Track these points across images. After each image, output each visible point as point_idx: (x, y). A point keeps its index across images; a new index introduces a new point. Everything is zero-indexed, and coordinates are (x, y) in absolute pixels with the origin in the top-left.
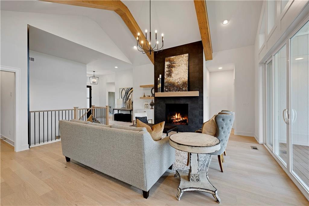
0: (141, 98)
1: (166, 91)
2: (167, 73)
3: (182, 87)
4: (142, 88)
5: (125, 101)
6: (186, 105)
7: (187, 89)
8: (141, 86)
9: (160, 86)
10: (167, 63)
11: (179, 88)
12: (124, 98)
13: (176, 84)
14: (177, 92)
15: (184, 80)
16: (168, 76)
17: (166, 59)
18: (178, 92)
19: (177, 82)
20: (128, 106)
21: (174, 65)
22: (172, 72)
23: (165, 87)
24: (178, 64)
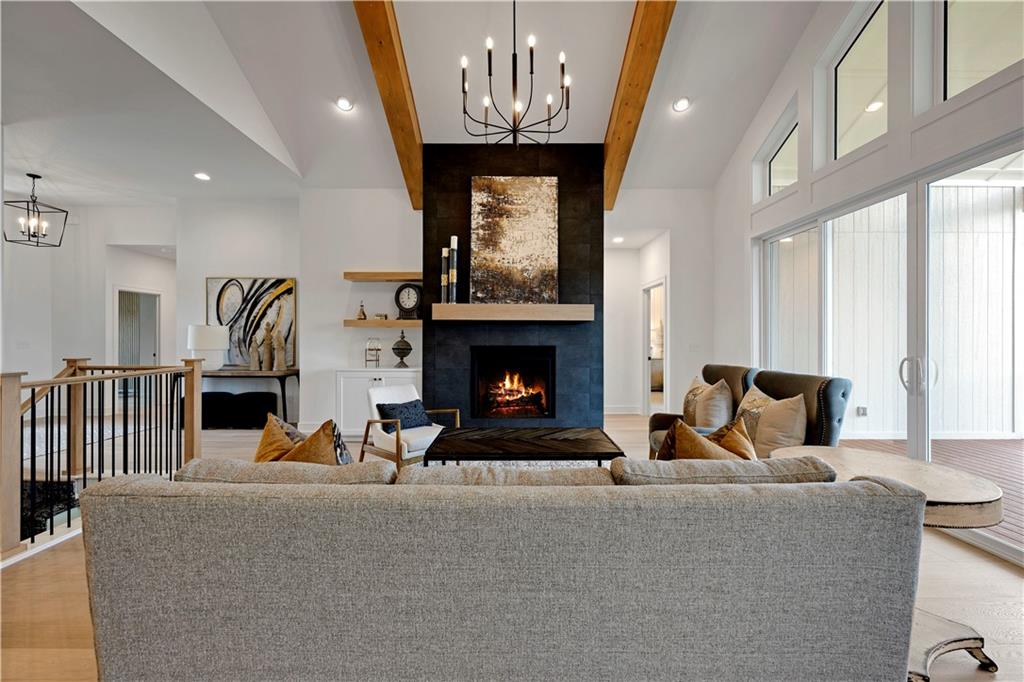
0: (347, 323)
1: (478, 299)
2: (481, 232)
3: (539, 287)
4: (349, 283)
5: (239, 334)
6: (550, 351)
7: (555, 295)
8: (347, 275)
9: (455, 281)
10: (478, 198)
11: (526, 292)
12: (235, 320)
13: (518, 277)
14: (522, 305)
15: (544, 262)
16: (487, 246)
17: (476, 180)
18: (526, 305)
19: (522, 271)
20: (265, 358)
21: (508, 206)
22: (499, 230)
23: (475, 283)
24: (525, 207)
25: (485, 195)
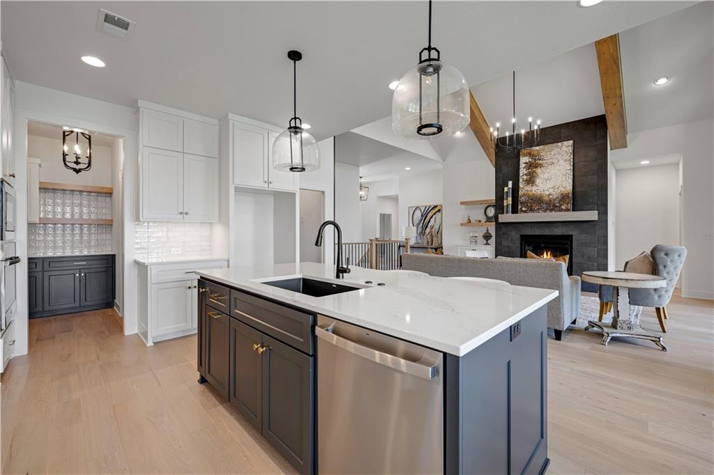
0: (462, 225)
1: (523, 211)
2: (525, 177)
3: (559, 203)
4: (463, 206)
5: (420, 230)
6: (570, 238)
7: (570, 206)
8: (462, 203)
9: (511, 203)
10: (524, 160)
11: (551, 206)
12: (419, 224)
13: (546, 198)
14: (548, 213)
15: (563, 189)
16: (528, 184)
17: (524, 151)
18: (551, 213)
19: (549, 195)
20: (430, 240)
21: (540, 162)
22: (535, 175)
23: (522, 203)
24: (551, 160)
25: (528, 158)
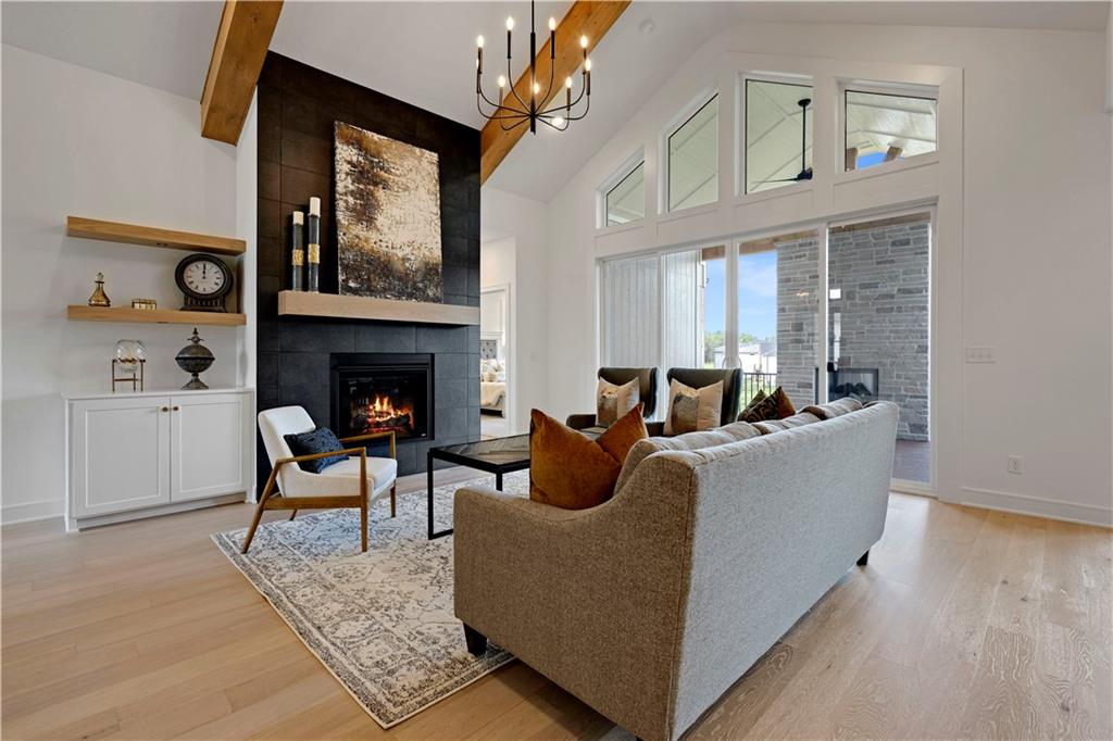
0: (73, 312)
1: (349, 289)
2: (351, 200)
3: (422, 281)
6: (430, 360)
7: (440, 293)
8: (76, 223)
9: (317, 261)
10: (345, 154)
11: (405, 284)
13: (398, 266)
14: (404, 303)
15: (427, 253)
16: (360, 221)
17: (341, 127)
19: (403, 259)
21: (383, 174)
22: (373, 202)
23: (346, 268)
24: (404, 180)
25: (355, 151)
